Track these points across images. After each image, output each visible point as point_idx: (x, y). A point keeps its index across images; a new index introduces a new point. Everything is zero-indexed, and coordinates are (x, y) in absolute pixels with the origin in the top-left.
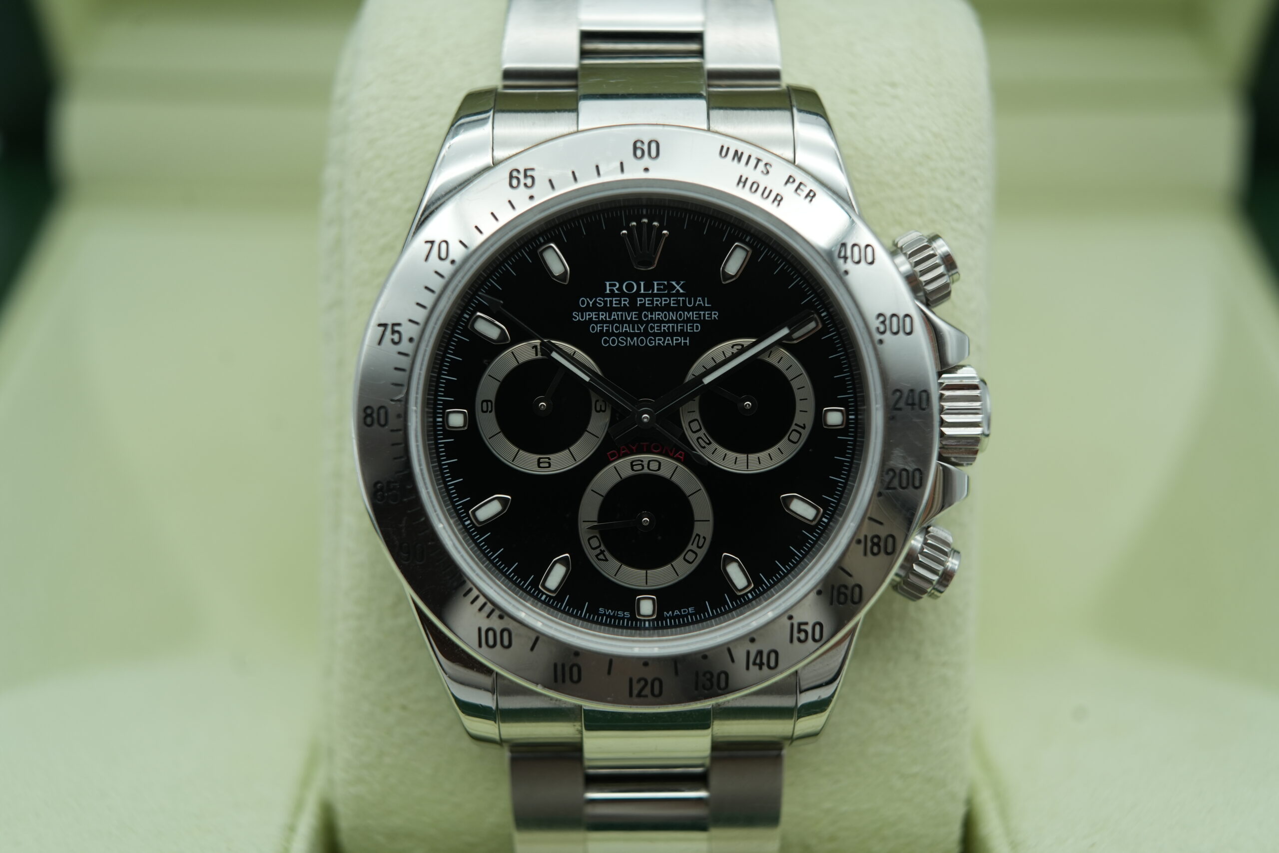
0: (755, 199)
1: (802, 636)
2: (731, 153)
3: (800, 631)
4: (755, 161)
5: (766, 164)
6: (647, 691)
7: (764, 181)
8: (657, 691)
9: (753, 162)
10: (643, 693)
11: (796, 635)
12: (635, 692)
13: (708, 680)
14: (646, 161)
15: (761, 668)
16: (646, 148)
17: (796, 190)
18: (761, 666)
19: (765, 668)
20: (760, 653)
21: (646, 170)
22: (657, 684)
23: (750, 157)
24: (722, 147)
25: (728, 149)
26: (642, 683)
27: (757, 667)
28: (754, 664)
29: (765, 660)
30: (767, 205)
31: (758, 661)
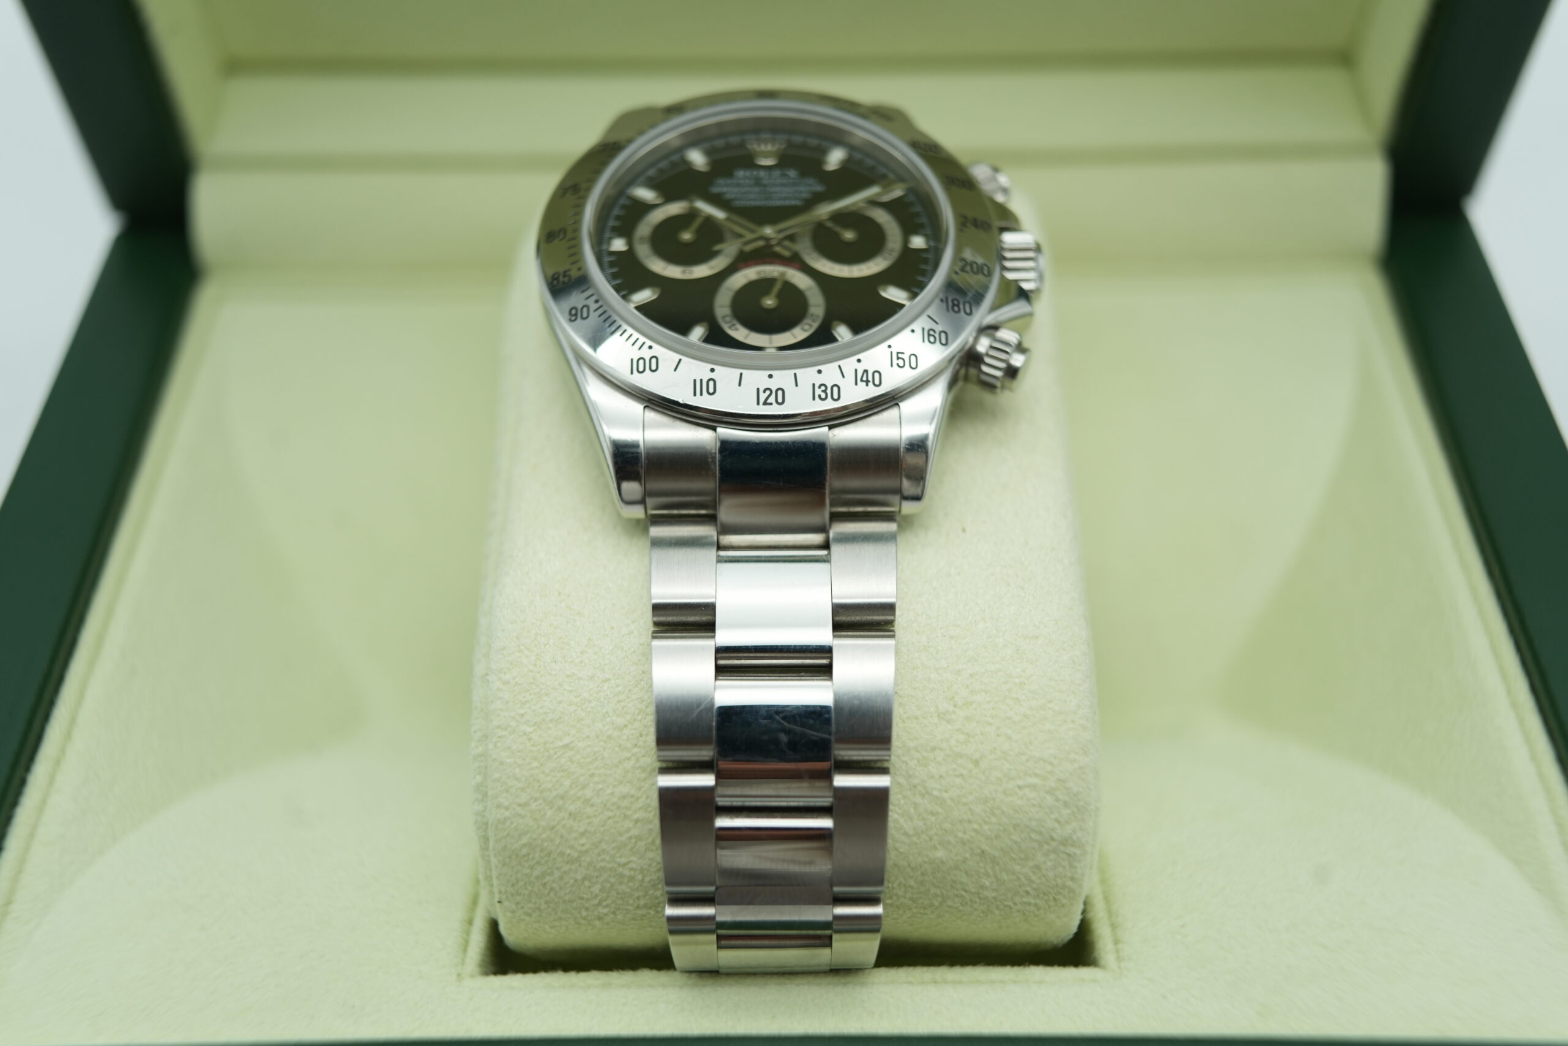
1: (901, 362)
3: (898, 358)
6: (772, 399)
8: (780, 400)
10: (768, 401)
11: (895, 361)
12: (762, 400)
13: (823, 391)
15: (867, 385)
18: (867, 382)
19: (871, 384)
20: (866, 371)
22: (780, 393)
26: (768, 392)
27: (864, 384)
28: (862, 380)
29: (870, 378)
31: (864, 379)
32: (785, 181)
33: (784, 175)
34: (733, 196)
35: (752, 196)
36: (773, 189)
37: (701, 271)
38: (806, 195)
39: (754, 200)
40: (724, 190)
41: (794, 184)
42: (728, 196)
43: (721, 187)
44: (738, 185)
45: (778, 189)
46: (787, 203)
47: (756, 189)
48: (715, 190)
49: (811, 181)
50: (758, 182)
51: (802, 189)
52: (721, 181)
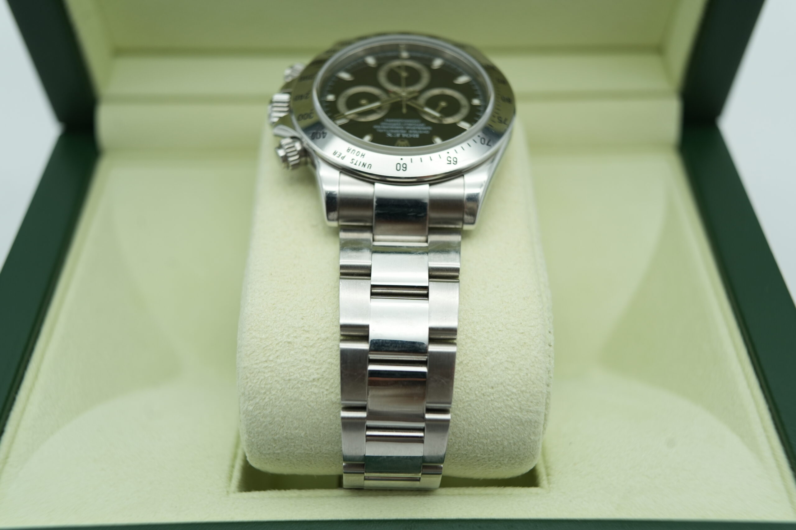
0: (357, 149)
2: (367, 166)
4: (357, 164)
5: (352, 163)
7: (354, 156)
9: (358, 164)
14: (402, 162)
16: (402, 168)
17: (341, 154)
21: (402, 159)
23: (359, 165)
24: (370, 168)
25: (368, 168)
30: (353, 147)
32: (392, 131)
33: (393, 134)
34: (420, 125)
35: (410, 125)
36: (400, 128)
37: (436, 92)
38: (383, 124)
39: (409, 123)
40: (424, 128)
41: (388, 129)
42: (423, 125)
43: (426, 130)
44: (417, 130)
45: (397, 128)
46: (392, 120)
47: (408, 128)
48: (430, 128)
49: (380, 131)
50: (407, 131)
51: (384, 127)
52: (427, 132)
